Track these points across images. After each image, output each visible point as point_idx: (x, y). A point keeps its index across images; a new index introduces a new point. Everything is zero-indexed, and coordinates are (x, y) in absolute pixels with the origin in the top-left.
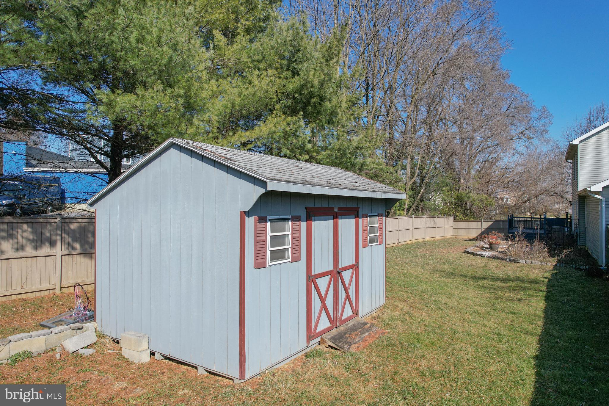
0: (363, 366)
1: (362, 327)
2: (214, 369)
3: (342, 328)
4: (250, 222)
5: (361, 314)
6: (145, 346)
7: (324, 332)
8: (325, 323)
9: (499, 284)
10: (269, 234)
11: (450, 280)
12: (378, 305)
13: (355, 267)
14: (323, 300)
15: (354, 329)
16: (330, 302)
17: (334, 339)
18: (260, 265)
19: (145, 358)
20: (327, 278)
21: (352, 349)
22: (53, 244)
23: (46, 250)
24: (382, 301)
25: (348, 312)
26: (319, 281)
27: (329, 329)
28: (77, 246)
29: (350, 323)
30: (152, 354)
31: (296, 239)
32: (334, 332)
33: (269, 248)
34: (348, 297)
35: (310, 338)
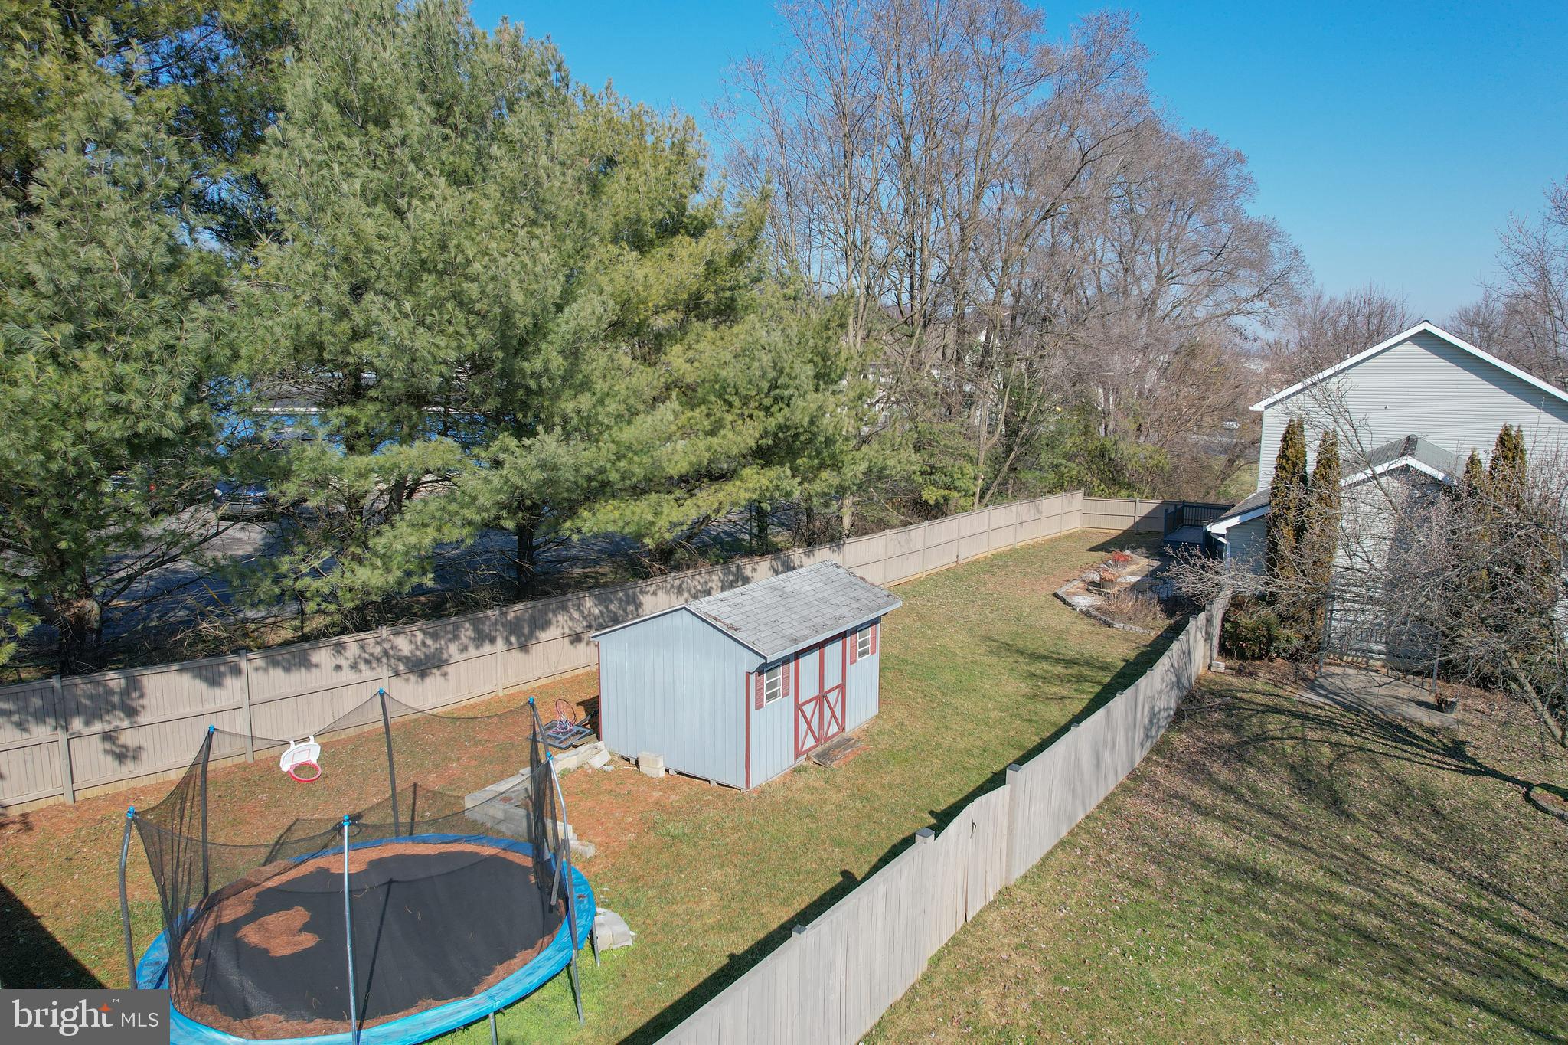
0: (838, 779)
1: (847, 743)
2: (724, 782)
3: (827, 745)
4: (752, 678)
5: (847, 729)
6: (661, 765)
7: (809, 750)
8: (810, 742)
9: (1060, 669)
10: (766, 682)
11: (995, 660)
12: (869, 717)
13: (842, 687)
14: (808, 723)
15: (838, 746)
16: (815, 724)
17: (818, 756)
18: (759, 706)
19: (662, 773)
20: (813, 703)
21: (833, 766)
22: (492, 641)
23: (487, 648)
24: (875, 711)
25: (834, 729)
26: (804, 708)
27: (814, 747)
28: (513, 639)
29: (836, 740)
30: (667, 770)
31: (786, 679)
32: (819, 749)
33: (766, 693)
34: (834, 716)
35: (797, 756)
